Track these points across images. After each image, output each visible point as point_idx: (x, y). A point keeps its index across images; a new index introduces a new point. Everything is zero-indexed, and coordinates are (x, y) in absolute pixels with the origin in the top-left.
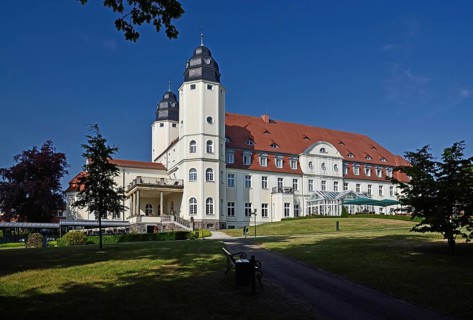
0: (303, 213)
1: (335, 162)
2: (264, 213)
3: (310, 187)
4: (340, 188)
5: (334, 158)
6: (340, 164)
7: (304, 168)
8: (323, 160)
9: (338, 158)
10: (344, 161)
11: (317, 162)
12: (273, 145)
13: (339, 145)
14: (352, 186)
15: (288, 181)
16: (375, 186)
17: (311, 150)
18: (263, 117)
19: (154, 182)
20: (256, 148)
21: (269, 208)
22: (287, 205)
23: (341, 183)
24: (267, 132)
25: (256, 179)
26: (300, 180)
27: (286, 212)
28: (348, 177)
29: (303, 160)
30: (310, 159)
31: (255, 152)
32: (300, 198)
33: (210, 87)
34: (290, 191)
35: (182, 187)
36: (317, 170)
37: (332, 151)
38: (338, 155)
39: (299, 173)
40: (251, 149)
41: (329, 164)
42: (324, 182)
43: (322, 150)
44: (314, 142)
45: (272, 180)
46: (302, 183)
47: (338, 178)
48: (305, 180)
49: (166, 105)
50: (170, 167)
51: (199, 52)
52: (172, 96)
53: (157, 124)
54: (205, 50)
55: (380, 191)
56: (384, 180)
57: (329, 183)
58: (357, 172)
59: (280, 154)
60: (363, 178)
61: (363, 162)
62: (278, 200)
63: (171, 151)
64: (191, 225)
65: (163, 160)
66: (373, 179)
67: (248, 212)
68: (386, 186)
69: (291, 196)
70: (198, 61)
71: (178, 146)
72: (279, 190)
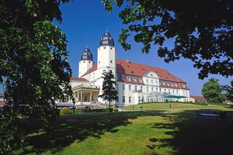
0: (145, 101)
1: (157, 80)
2: (130, 101)
3: (147, 90)
4: (159, 91)
5: (156, 78)
6: (158, 81)
7: (145, 82)
8: (152, 79)
9: (158, 78)
10: (160, 80)
11: (150, 80)
12: (132, 72)
13: (156, 72)
14: (163, 90)
15: (139, 87)
16: (171, 90)
17: (147, 75)
18: (127, 61)
19: (87, 87)
20: (126, 73)
21: (132, 99)
22: (139, 97)
23: (159, 88)
24: (129, 67)
25: (127, 86)
26: (143, 87)
27: (139, 101)
28: (161, 86)
29: (144, 79)
30: (147, 78)
31: (126, 75)
32: (144, 95)
33: (111, 49)
34: (140, 91)
35: (99, 89)
36: (150, 83)
37: (155, 75)
38: (157, 77)
39: (143, 84)
40: (125, 74)
41: (154, 80)
42: (152, 88)
43: (151, 75)
44: (149, 71)
45: (133, 86)
46: (144, 88)
47: (158, 86)
48: (146, 87)
49: (86, 54)
50: (91, 80)
51: (106, 34)
52: (89, 50)
53: (82, 62)
54: (109, 34)
55: (173, 92)
56: (174, 88)
57: (155, 89)
58: (164, 84)
59: (136, 76)
60: (166, 87)
61: (166, 80)
62: (136, 96)
63: (92, 74)
64: (106, 105)
65: (86, 77)
66: (170, 87)
67: (124, 101)
68: (175, 90)
69: (141, 94)
70: (107, 38)
71: (96, 72)
72: (136, 91)
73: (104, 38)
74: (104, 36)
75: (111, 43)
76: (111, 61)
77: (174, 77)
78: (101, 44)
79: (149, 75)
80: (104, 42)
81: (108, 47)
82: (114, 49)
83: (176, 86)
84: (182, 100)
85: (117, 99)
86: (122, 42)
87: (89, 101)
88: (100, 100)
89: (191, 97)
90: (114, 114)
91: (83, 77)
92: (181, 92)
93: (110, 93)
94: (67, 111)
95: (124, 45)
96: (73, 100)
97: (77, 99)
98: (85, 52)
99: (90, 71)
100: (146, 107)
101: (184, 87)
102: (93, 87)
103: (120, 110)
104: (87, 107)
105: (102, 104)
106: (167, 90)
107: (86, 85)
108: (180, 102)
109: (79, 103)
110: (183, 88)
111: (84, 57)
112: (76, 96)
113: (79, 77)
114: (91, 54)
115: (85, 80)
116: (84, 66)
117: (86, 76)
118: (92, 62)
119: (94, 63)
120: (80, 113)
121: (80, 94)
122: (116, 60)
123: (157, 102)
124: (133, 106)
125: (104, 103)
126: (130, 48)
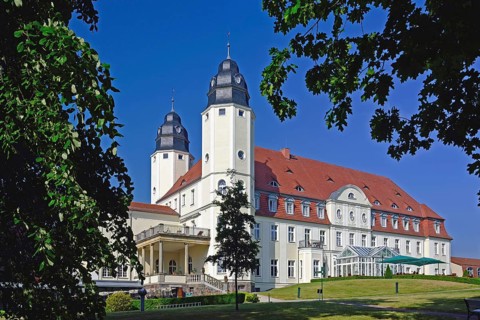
0: (332, 273)
1: (364, 210)
2: (290, 273)
3: (338, 240)
4: (368, 245)
5: (363, 206)
6: (368, 216)
7: (332, 218)
8: (351, 208)
9: (367, 206)
10: (372, 210)
11: (345, 210)
12: (299, 187)
13: (364, 188)
14: (379, 239)
15: (315, 233)
16: (402, 241)
17: (339, 195)
18: (283, 152)
19: (173, 231)
20: (281, 191)
21: (295, 266)
22: (316, 262)
23: (369, 236)
24: (289, 171)
25: (282, 228)
26: (327, 231)
27: (316, 272)
28: (376, 230)
29: (330, 207)
30: (338, 206)
31: (281, 196)
32: (328, 255)
33: (241, 113)
34: (319, 245)
35: (208, 239)
36: (346, 221)
37: (360, 197)
38: (367, 202)
39: (326, 223)
40: (277, 192)
41: (358, 212)
42: (352, 235)
43: (351, 195)
44: (343, 184)
45: (299, 230)
46: (330, 235)
47: (367, 230)
48: (333, 232)
49: (169, 130)
50: (184, 212)
51: (226, 66)
52: (177, 119)
53: (159, 155)
54: (233, 65)
55: (407, 247)
56: (411, 234)
57: (357, 236)
58: (384, 224)
59: (307, 199)
60: (389, 231)
61: (390, 211)
62: (306, 256)
63: (187, 192)
64: (225, 285)
65: (172, 203)
66: (401, 233)
67: (274, 271)
68: (413, 242)
69: (320, 252)
70: (227, 79)
71: (199, 186)
72: (307, 244)
73: (221, 80)
74: (221, 72)
75: (241, 98)
76: (241, 154)
77: (412, 204)
78: (213, 100)
79: (344, 196)
80: (220, 93)
81: (231, 109)
82: (247, 114)
83: (417, 229)
84: (428, 270)
85: (254, 266)
86: (270, 91)
87: (181, 273)
88: (211, 269)
89: (453, 260)
90: (248, 310)
91: (163, 204)
92: (427, 248)
94: (125, 301)
95: (276, 102)
96: (140, 269)
97: (148, 268)
98: (166, 123)
99: (181, 184)
100: (332, 290)
101: (438, 231)
102: (191, 233)
103: (263, 299)
104: (176, 290)
105: (216, 282)
106: (391, 242)
107: (173, 226)
108: (424, 277)
109: (155, 279)
110: (433, 237)
111: (165, 142)
112: (147, 259)
113: (153, 202)
114: (184, 132)
115: (168, 212)
116: (164, 169)
117: (172, 199)
118: (186, 158)
119: (191, 159)
120: (158, 306)
121: (156, 253)
122: (255, 151)
123: (363, 277)
124: (299, 287)
125: (221, 277)
126: (292, 113)
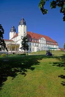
0: (40, 50)
2: (33, 50)
4: (46, 46)
10: (46, 41)
11: (42, 41)
12: (34, 37)
13: (45, 38)
14: (47, 45)
15: (37, 44)
19: (13, 44)
23: (46, 45)
27: (37, 50)
28: (47, 44)
29: (39, 40)
34: (38, 46)
35: (19, 45)
36: (42, 43)
39: (39, 43)
41: (44, 41)
44: (42, 37)
45: (34, 44)
49: (13, 29)
50: (15, 41)
51: (22, 19)
52: (14, 27)
53: (11, 32)
54: (23, 19)
55: (51, 46)
56: (52, 45)
57: (44, 45)
58: (48, 43)
60: (49, 44)
61: (49, 41)
62: (36, 48)
63: (16, 38)
65: (13, 40)
66: (51, 44)
67: (30, 50)
68: (53, 46)
69: (38, 47)
70: (22, 21)
71: (18, 37)
72: (36, 46)
73: (21, 21)
75: (25, 24)
76: (25, 32)
77: (52, 40)
79: (42, 39)
80: (21, 23)
81: (23, 25)
82: (26, 26)
83: (53, 44)
84: (55, 50)
85: (28, 49)
87: (15, 51)
88: (20, 50)
89: (59, 48)
92: (55, 47)
93: (25, 46)
94: (5, 55)
97: (9, 50)
98: (12, 28)
99: (14, 37)
100: (41, 53)
102: (16, 44)
103: (29, 54)
105: (21, 52)
106: (49, 46)
109: (10, 51)
110: (56, 45)
111: (12, 30)
112: (9, 48)
113: (10, 39)
114: (15, 29)
116: (12, 35)
117: (13, 39)
118: (15, 33)
119: (16, 33)
120: (11, 56)
121: (10, 47)
122: (27, 32)
124: (35, 52)
125: (22, 51)
